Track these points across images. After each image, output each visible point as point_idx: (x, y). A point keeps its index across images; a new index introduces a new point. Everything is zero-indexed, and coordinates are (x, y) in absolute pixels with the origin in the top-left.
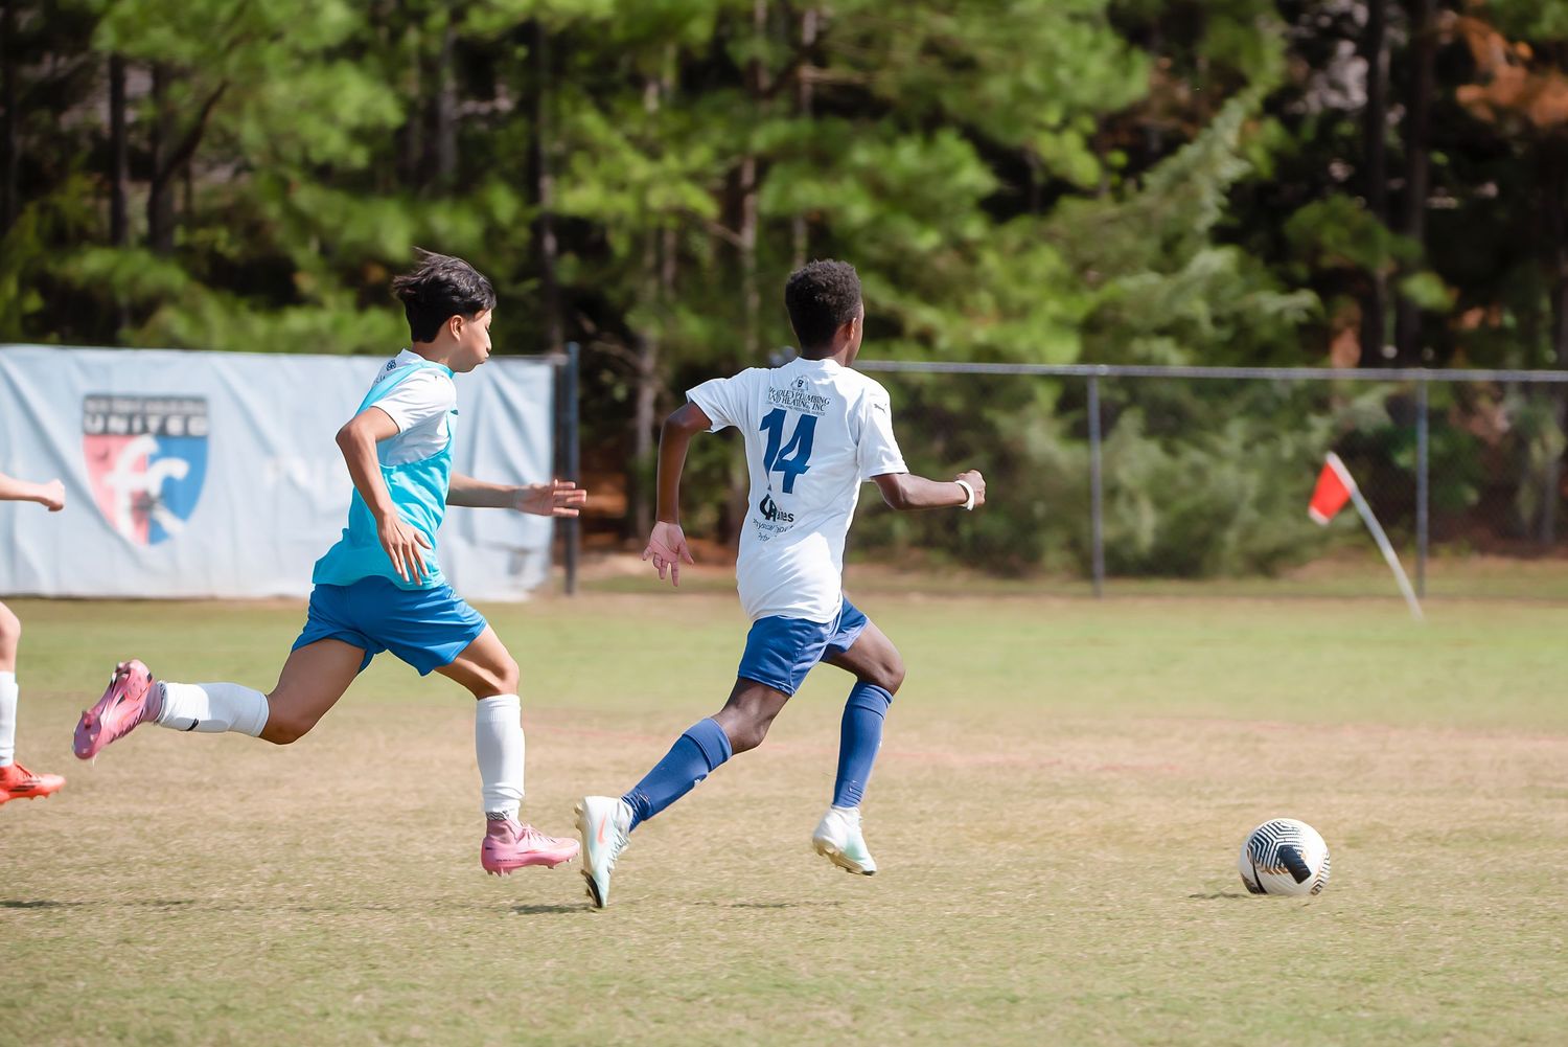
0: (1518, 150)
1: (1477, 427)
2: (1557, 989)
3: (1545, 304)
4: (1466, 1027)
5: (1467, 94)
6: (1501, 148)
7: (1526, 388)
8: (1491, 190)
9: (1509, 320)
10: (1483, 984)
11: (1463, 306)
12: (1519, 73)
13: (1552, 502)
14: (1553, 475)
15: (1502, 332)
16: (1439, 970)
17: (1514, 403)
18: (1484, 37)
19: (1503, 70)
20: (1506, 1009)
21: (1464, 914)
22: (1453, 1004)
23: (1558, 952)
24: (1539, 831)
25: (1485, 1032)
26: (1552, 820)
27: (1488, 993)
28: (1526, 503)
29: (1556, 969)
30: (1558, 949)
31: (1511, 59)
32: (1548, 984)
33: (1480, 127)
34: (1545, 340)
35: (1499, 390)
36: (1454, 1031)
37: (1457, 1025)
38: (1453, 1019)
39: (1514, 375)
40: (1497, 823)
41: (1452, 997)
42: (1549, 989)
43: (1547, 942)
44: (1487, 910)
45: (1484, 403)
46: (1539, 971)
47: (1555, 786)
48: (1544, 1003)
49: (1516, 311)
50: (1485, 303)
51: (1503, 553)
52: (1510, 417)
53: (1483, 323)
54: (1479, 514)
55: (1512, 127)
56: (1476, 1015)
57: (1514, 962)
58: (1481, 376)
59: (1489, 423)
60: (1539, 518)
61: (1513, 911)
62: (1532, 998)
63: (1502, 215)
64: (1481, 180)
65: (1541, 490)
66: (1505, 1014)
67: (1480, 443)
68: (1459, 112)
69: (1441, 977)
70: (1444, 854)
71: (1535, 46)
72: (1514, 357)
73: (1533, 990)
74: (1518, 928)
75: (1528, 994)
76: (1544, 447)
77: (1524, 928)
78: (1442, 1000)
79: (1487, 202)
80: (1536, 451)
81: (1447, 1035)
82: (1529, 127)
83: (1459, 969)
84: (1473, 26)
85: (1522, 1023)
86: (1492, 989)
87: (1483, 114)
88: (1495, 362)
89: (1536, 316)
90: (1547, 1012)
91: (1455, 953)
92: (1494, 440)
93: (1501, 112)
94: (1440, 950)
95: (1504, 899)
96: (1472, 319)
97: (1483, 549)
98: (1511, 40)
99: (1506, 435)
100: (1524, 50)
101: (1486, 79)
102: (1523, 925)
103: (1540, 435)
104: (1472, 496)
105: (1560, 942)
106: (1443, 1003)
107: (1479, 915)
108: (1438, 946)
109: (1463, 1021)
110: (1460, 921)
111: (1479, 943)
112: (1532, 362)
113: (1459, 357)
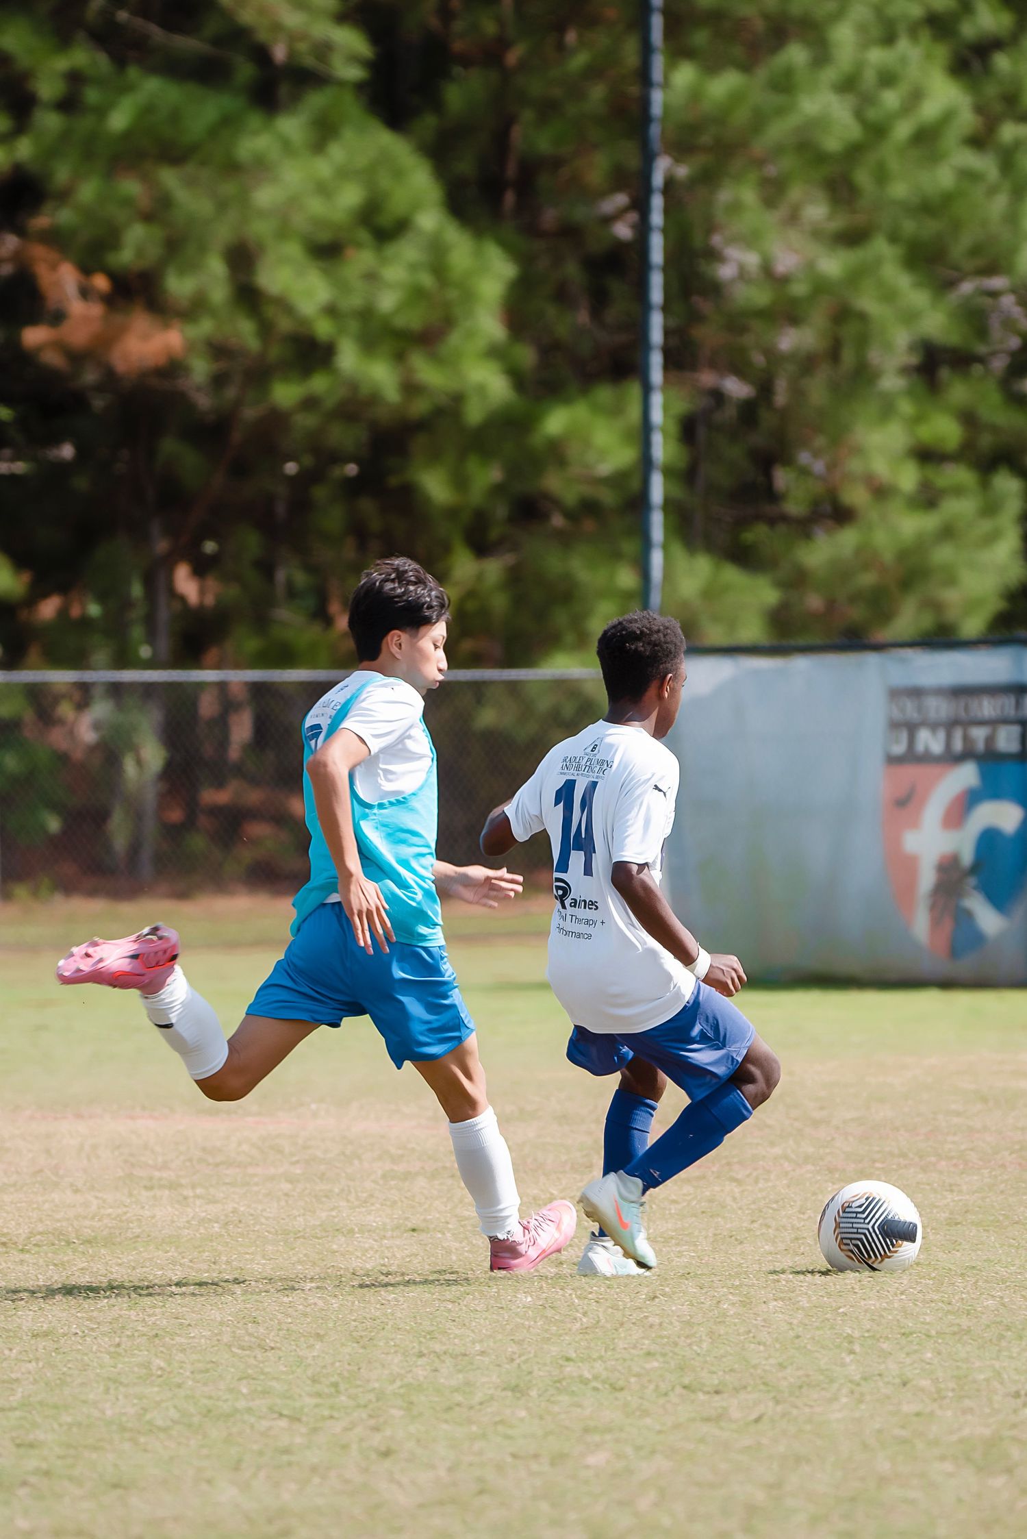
0: (98, 403)
1: (57, 738)
2: (160, 1423)
3: (137, 590)
4: (47, 1473)
5: (34, 336)
6: (76, 401)
7: (116, 691)
8: (67, 451)
9: (94, 610)
10: (69, 1419)
11: (37, 593)
12: (96, 310)
13: (151, 828)
14: (150, 797)
15: (85, 623)
16: (15, 1404)
17: (101, 709)
18: (54, 267)
19: (77, 307)
20: (95, 1448)
21: (46, 1334)
22: (31, 1446)
23: (160, 1376)
24: (138, 1231)
25: (71, 1479)
26: (153, 1217)
27: (75, 1430)
28: (119, 831)
29: (158, 1399)
30: (159, 1373)
31: (85, 293)
32: (148, 1417)
33: (50, 376)
34: (137, 632)
35: (84, 695)
36: (32, 1479)
37: (37, 1471)
38: (32, 1463)
39: (103, 676)
40: (87, 1223)
41: (31, 1437)
42: (149, 1422)
43: (147, 1365)
44: (74, 1329)
45: (65, 710)
46: (135, 1401)
47: (157, 1174)
48: (142, 1440)
49: (102, 598)
50: (63, 589)
51: (92, 893)
52: (97, 726)
53: (63, 612)
54: (61, 846)
55: (90, 376)
56: (59, 1457)
57: (107, 1391)
58: (61, 677)
59: (71, 733)
60: (135, 849)
61: (105, 1328)
62: (127, 1435)
63: (81, 483)
64: (56, 440)
65: (138, 816)
66: (94, 1456)
67: (63, 758)
68: (24, 358)
69: (18, 1413)
70: (22, 1262)
71: (113, 276)
72: (101, 655)
73: (130, 1425)
74: (112, 1349)
75: (123, 1429)
76: (139, 762)
77: (120, 1350)
78: (18, 1441)
79: (63, 468)
80: (130, 767)
81: (24, 1483)
82: (110, 377)
83: (41, 1403)
84: (39, 253)
85: (116, 1465)
86: (79, 1425)
87: (53, 359)
88: (77, 660)
89: (127, 604)
90: (145, 1451)
91: (35, 1382)
92: (78, 755)
93: (77, 357)
94: (17, 1380)
95: (95, 1314)
96: (48, 609)
97: (68, 888)
98: (86, 270)
99: (93, 749)
100: (101, 282)
101: (58, 318)
102: (118, 1345)
103: (135, 749)
104: (54, 824)
105: (162, 1364)
106: (19, 1446)
107: (64, 1335)
108: (13, 1376)
109: (44, 1466)
110: (42, 1343)
111: (65, 1369)
112: (123, 660)
113: (34, 654)
